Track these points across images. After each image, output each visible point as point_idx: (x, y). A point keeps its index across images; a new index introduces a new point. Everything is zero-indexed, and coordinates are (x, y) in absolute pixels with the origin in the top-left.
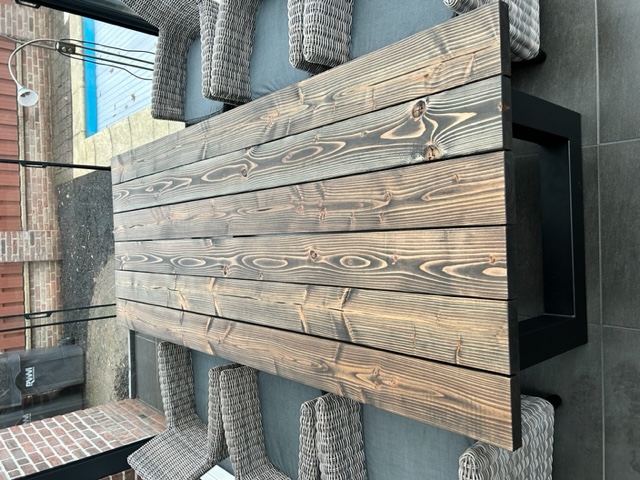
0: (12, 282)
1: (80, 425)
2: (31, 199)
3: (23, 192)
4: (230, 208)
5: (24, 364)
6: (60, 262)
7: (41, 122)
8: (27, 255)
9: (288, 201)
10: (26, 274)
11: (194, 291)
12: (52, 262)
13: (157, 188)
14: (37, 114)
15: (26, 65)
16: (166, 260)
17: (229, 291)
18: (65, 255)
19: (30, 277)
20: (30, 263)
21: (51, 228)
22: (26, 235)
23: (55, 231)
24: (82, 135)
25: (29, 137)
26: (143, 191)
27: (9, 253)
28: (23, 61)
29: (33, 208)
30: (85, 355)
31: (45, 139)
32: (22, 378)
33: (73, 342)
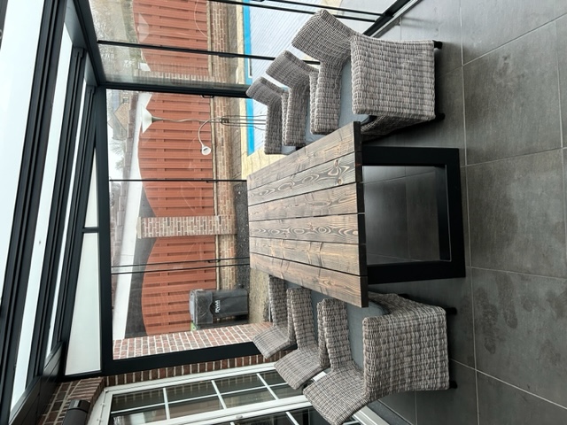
0: (209, 247)
1: (240, 332)
2: (220, 195)
4: (287, 204)
5: (214, 298)
6: (236, 235)
7: (224, 147)
8: (217, 231)
9: (304, 201)
10: (217, 243)
11: (276, 247)
12: (231, 235)
13: (264, 193)
14: (223, 142)
15: (216, 112)
16: (267, 231)
17: (287, 245)
18: (238, 230)
19: (219, 244)
20: (219, 236)
21: (231, 213)
22: (217, 218)
23: (233, 215)
24: (245, 155)
25: (218, 157)
26: (258, 194)
27: (208, 229)
28: (214, 109)
29: (221, 201)
30: (248, 296)
31: (227, 157)
32: (213, 306)
33: (242, 287)
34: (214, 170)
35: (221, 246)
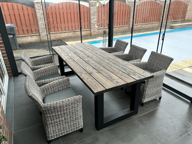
2: (56, 34)
3: (57, 32)
5: (14, 35)
6: (41, 42)
7: (74, 35)
8: (42, 34)
10: (37, 34)
11: (74, 56)
12: (40, 40)
14: (76, 34)
15: (86, 31)
16: (76, 52)
20: (40, 35)
25: (70, 33)
27: (42, 30)
28: (86, 30)
30: (17, 49)
31: (71, 36)
34: (65, 32)
35: (35, 36)
